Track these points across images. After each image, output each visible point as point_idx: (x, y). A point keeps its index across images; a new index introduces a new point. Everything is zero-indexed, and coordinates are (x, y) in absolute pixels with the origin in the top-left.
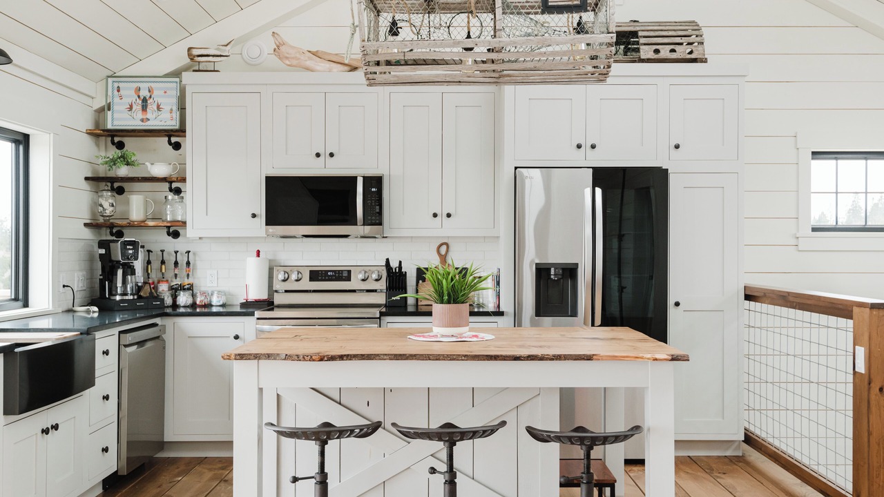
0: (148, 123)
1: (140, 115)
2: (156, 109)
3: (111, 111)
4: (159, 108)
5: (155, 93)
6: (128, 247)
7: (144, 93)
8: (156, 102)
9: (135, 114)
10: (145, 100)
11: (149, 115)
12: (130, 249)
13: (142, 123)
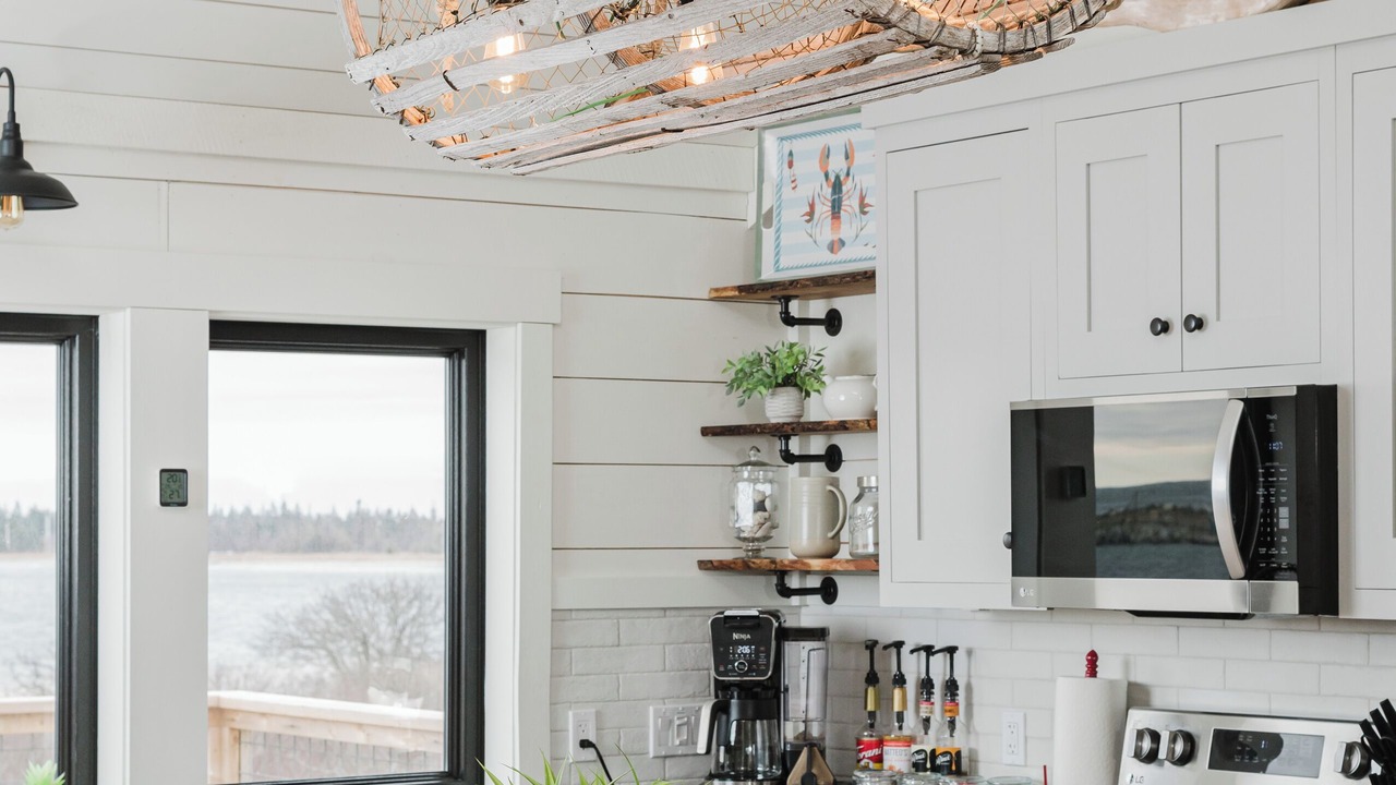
0: (843, 254)
1: (826, 233)
2: (857, 210)
3: (773, 230)
4: (863, 205)
5: (860, 158)
6: (736, 636)
7: (837, 164)
8: (858, 187)
9: (818, 230)
10: (837, 186)
11: (846, 231)
12: (742, 643)
13: (831, 257)
